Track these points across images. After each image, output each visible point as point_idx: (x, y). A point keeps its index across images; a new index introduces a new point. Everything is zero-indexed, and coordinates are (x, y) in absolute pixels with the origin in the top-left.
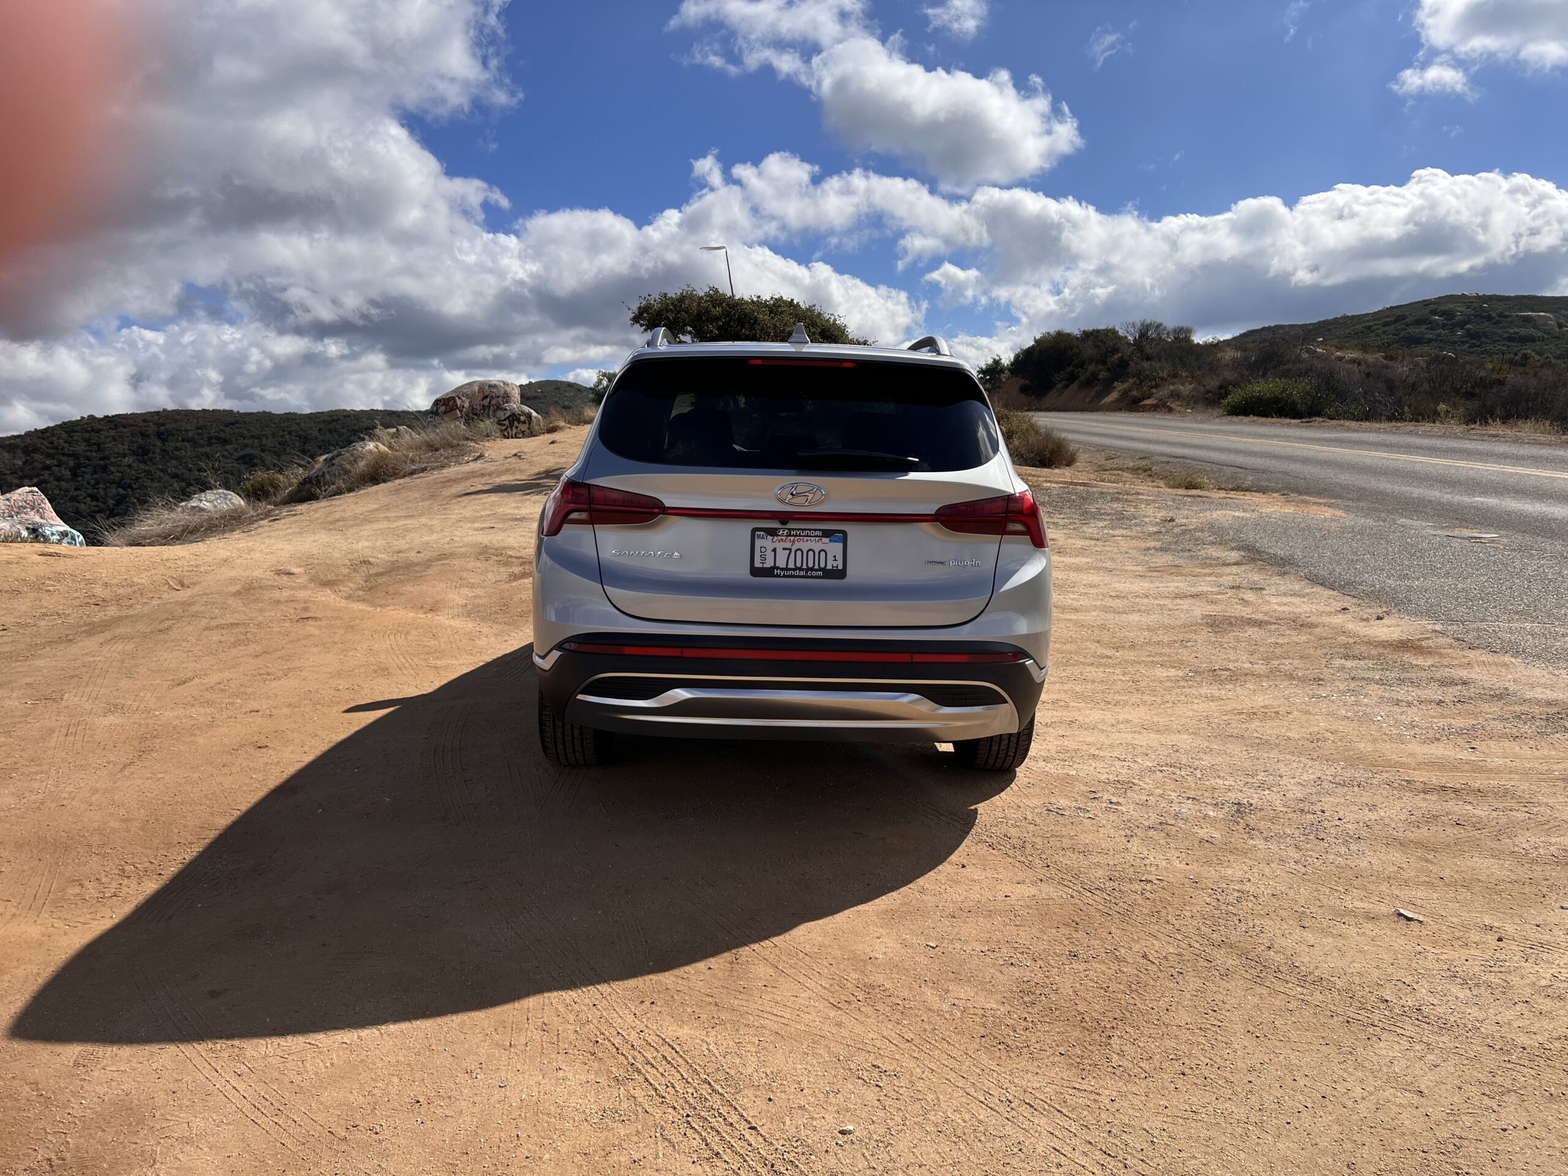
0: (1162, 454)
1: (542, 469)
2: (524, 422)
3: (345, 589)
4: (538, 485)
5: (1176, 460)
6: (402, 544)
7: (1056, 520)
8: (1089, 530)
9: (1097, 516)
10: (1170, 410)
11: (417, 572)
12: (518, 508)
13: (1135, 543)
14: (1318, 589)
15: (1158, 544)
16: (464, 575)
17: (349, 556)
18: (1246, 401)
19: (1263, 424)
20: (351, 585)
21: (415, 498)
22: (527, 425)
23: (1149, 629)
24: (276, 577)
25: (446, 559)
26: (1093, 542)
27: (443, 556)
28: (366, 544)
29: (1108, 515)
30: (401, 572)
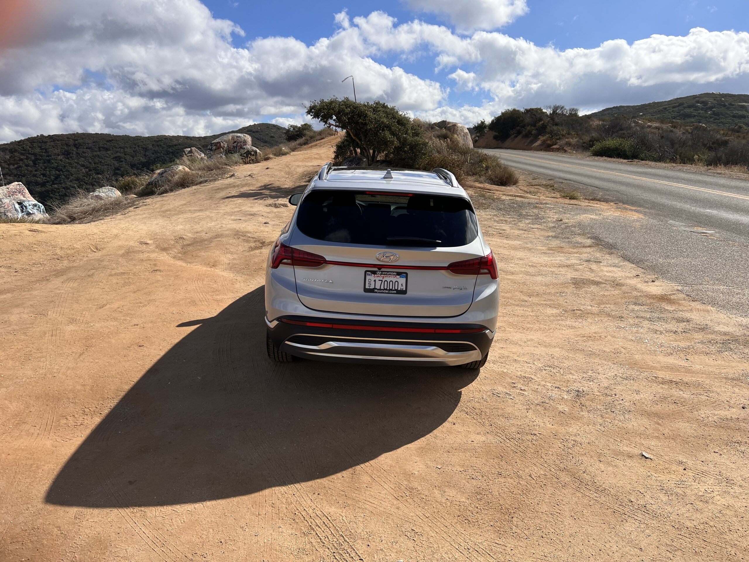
0: (560, 178)
1: (263, 184)
2: (253, 155)
3: (173, 252)
4: (261, 194)
5: (566, 182)
6: (198, 228)
7: (506, 219)
8: (522, 225)
9: (526, 217)
10: (565, 151)
11: (206, 245)
12: (252, 207)
13: (543, 233)
14: (626, 263)
15: (553, 234)
16: (228, 247)
17: (174, 234)
18: (602, 149)
19: (610, 162)
20: (175, 250)
21: (203, 199)
22: (255, 157)
23: (547, 285)
24: (141, 246)
25: (219, 238)
26: (523, 232)
27: (217, 236)
28: (181, 227)
29: (531, 216)
30: (198, 244)
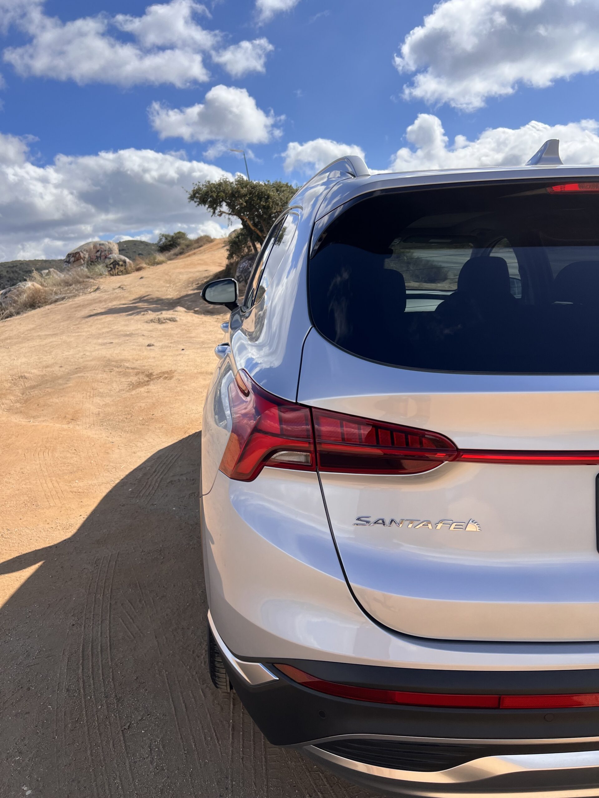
1: (137, 296)
2: (122, 265)
3: (7, 401)
4: (136, 308)
6: (48, 359)
11: (61, 385)
12: (126, 325)
16: (95, 385)
17: (11, 372)
20: (12, 398)
21: (58, 319)
22: (124, 267)
25: (81, 372)
27: (78, 370)
28: (24, 360)
30: (48, 385)
